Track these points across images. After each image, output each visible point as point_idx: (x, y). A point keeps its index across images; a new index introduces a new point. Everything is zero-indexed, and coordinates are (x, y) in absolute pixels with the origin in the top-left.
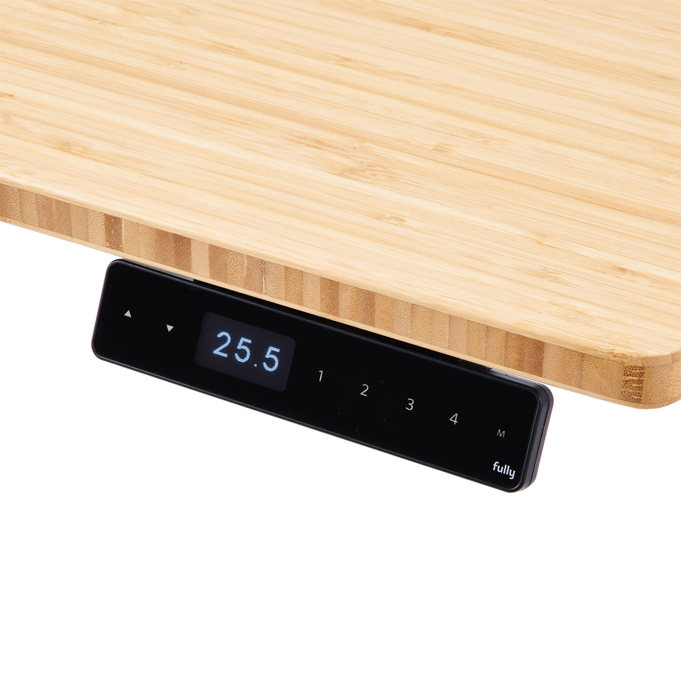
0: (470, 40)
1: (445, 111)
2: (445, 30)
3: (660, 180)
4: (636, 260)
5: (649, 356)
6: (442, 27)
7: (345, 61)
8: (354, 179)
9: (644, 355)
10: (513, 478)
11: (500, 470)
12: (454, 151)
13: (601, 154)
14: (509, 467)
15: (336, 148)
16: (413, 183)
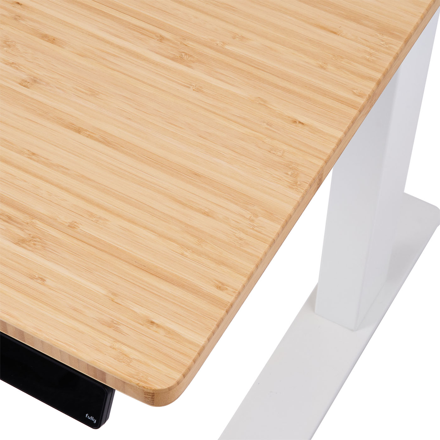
0: (100, 142)
1: (78, 196)
2: (88, 133)
3: (182, 254)
4: (161, 315)
5: (156, 389)
6: (86, 131)
7: (32, 155)
8: (23, 247)
9: (154, 389)
10: (95, 423)
11: (89, 418)
12: (79, 227)
13: (155, 232)
14: (93, 417)
15: (18, 223)
16: (54, 252)
